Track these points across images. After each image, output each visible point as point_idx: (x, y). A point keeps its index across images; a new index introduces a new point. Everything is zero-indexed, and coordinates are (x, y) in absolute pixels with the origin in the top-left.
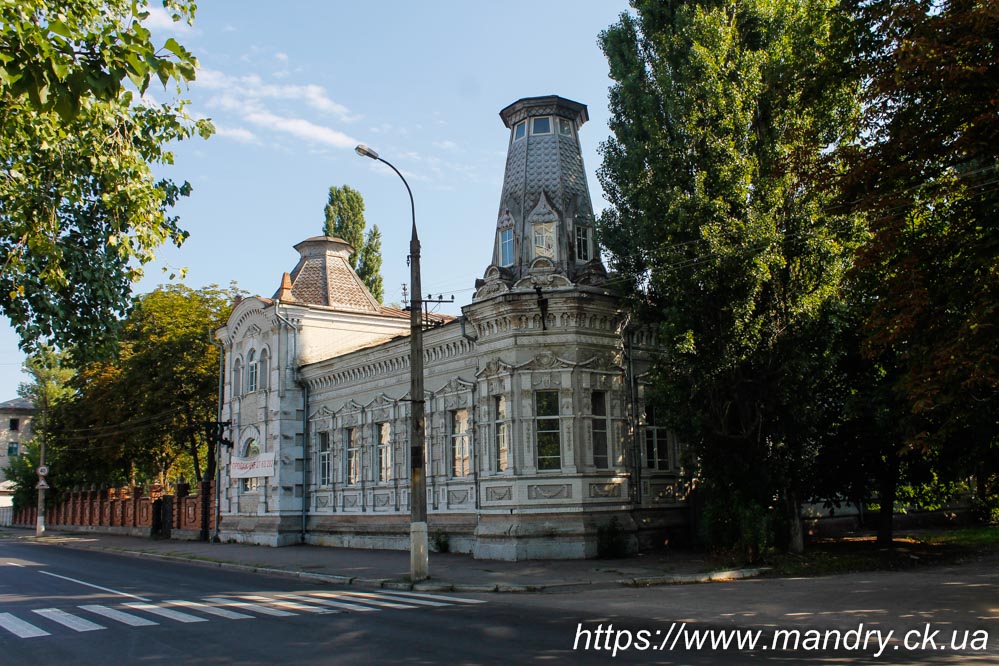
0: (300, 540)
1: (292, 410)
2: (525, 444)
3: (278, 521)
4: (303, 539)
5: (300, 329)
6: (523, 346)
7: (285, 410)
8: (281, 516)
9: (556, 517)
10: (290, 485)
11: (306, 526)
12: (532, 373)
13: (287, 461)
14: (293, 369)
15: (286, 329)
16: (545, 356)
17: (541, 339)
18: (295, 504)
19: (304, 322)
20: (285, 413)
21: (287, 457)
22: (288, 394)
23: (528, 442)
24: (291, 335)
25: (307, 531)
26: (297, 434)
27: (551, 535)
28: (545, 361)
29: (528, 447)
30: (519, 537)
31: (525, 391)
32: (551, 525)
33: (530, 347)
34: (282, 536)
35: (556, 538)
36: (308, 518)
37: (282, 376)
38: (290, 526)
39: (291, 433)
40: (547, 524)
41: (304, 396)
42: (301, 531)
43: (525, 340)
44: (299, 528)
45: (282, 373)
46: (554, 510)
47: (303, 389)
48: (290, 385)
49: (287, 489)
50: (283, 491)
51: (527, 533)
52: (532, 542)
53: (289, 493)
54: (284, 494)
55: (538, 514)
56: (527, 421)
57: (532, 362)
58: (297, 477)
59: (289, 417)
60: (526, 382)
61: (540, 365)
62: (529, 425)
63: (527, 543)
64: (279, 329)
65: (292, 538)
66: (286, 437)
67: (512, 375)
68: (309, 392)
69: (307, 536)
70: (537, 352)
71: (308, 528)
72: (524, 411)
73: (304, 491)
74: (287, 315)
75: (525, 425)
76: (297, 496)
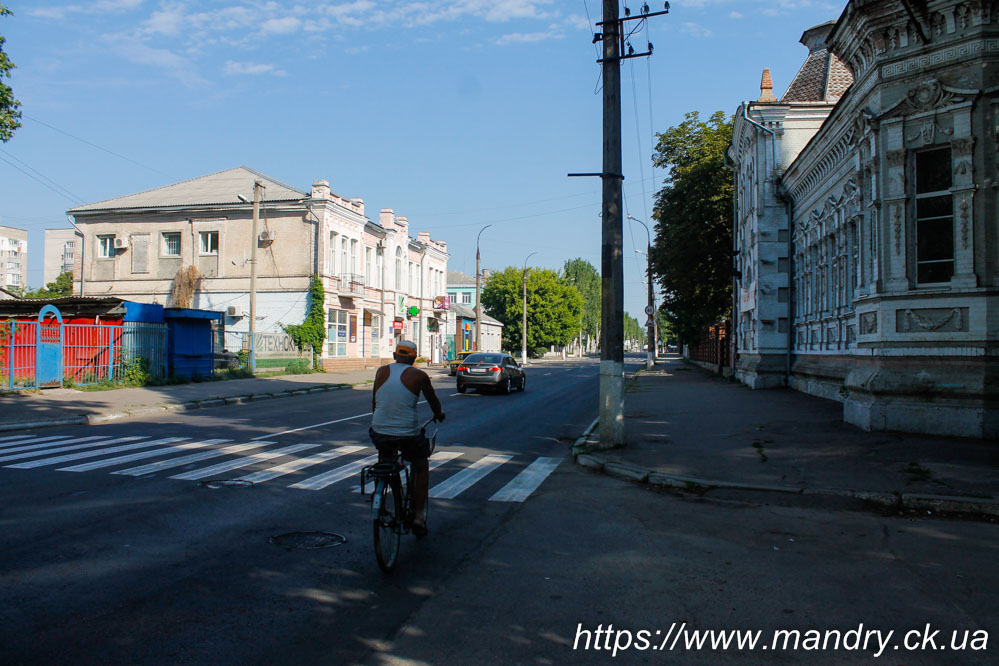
0: (783, 383)
1: (773, 230)
2: (893, 241)
3: (759, 359)
4: (786, 381)
5: (780, 134)
6: (890, 80)
7: (763, 231)
8: (760, 354)
9: (939, 363)
10: (771, 318)
11: (791, 365)
12: (904, 122)
13: (767, 290)
14: (772, 182)
15: (764, 136)
16: (926, 88)
17: (920, 62)
18: (778, 341)
19: (785, 125)
20: (764, 234)
21: (767, 286)
22: (768, 212)
23: (898, 238)
24: (769, 142)
25: (792, 373)
26: (780, 259)
27: (926, 393)
28: (924, 96)
29: (898, 245)
30: (878, 394)
31: (893, 154)
32: (929, 376)
33: (902, 78)
34: (760, 377)
35: (937, 399)
36: (794, 357)
37: (761, 191)
38: (770, 366)
39: (773, 258)
40: (923, 375)
41: (787, 213)
42: (785, 373)
43: (894, 69)
44: (782, 369)
45: (761, 187)
46: (935, 352)
47: (786, 204)
48: (771, 201)
49: (767, 323)
50: (762, 326)
51: (888, 388)
52: (897, 402)
53: (769, 327)
54: (763, 329)
55: (908, 358)
56: (896, 202)
57: (903, 102)
58: (782, 309)
59: (769, 238)
60: (894, 139)
61: (918, 107)
62: (898, 209)
63: (888, 403)
64: (756, 137)
65: (773, 380)
66: (765, 263)
67: (876, 131)
68: (793, 207)
69: (790, 378)
70: (913, 86)
71: (793, 369)
72: (892, 186)
73: (789, 325)
74: (762, 119)
75: (893, 210)
76: (779, 331)
